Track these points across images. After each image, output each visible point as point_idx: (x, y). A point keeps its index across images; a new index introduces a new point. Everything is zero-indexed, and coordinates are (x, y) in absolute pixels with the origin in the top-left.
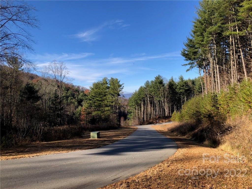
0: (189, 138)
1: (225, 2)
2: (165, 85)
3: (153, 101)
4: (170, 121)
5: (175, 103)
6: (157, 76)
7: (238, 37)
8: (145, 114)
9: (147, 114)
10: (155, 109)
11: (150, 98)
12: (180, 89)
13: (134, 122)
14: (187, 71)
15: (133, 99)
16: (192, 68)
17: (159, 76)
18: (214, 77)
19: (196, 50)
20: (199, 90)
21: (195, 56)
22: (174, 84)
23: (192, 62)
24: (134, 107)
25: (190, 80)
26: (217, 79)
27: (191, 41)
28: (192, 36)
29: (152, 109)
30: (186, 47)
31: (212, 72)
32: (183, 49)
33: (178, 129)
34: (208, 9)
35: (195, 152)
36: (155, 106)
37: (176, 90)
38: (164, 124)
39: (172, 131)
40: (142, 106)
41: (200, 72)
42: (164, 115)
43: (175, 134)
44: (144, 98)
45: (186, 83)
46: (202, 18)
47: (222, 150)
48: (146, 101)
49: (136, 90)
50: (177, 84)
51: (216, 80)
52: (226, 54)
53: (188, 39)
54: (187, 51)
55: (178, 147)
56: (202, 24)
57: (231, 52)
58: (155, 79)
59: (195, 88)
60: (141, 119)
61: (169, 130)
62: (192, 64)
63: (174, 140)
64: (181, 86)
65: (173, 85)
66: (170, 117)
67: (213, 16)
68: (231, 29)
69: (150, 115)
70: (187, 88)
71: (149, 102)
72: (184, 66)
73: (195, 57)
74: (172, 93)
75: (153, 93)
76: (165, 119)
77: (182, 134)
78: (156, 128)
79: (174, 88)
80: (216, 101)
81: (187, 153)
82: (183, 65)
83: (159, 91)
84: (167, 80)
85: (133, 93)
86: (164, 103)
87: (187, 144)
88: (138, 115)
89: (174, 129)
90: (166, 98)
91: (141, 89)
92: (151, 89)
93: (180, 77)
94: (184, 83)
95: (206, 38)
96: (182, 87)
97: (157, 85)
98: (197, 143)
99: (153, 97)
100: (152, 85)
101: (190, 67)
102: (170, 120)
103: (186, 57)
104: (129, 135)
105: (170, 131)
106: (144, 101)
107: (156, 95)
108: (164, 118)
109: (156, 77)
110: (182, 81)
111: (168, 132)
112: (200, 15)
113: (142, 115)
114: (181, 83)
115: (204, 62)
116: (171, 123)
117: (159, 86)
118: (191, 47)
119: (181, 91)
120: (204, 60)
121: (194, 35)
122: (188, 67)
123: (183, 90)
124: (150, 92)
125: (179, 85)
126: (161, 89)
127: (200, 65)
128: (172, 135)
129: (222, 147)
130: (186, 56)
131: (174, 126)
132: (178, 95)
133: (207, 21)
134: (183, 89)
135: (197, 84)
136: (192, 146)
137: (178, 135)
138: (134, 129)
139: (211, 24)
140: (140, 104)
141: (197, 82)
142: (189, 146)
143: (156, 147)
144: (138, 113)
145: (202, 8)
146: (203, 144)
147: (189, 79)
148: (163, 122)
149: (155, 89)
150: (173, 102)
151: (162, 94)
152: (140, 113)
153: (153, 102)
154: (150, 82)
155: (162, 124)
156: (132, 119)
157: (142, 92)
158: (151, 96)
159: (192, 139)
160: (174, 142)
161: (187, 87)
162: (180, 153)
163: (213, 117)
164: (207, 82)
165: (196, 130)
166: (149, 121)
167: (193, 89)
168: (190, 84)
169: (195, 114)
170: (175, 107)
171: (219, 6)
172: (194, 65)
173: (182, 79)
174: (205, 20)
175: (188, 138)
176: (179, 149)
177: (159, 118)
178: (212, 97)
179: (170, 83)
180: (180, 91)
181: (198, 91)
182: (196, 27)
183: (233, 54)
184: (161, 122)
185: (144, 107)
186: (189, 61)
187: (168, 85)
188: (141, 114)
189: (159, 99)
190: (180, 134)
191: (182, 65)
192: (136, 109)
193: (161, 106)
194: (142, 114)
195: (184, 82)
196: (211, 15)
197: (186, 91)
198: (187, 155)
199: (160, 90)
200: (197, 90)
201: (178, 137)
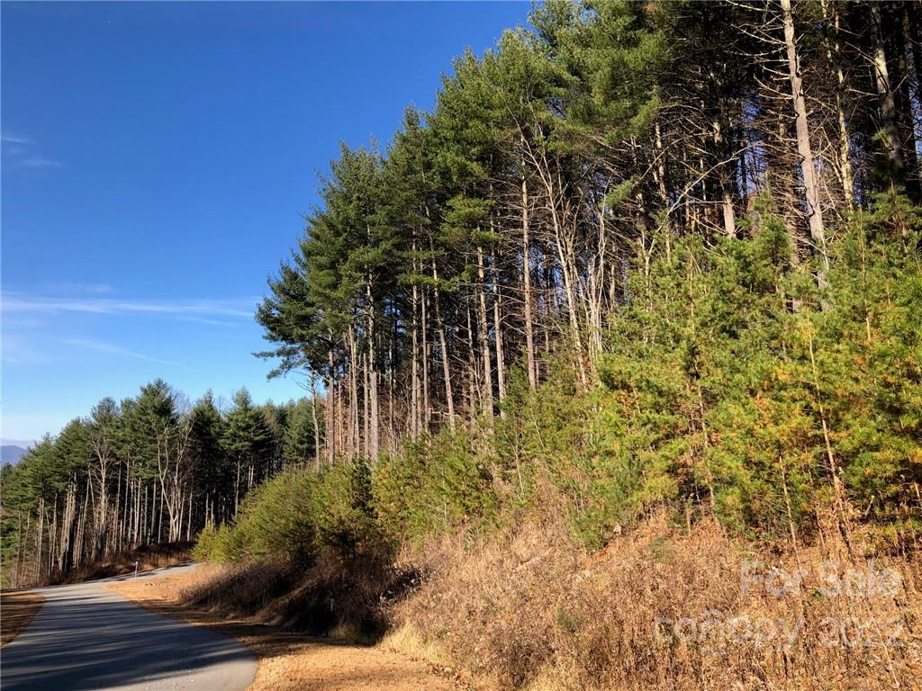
0: (274, 622)
1: (407, 186)
2: (181, 421)
3: (123, 483)
4: (185, 562)
5: (209, 491)
6: (152, 383)
7: (436, 294)
8: (79, 535)
9: (86, 538)
10: (128, 513)
11: (110, 467)
12: (235, 437)
13: (19, 572)
14: (269, 377)
15: (28, 472)
16: (290, 367)
17: (159, 383)
18: (361, 406)
19: (309, 310)
20: (301, 447)
21: (302, 328)
22: (214, 419)
23: (289, 346)
24: (31, 505)
25: (270, 407)
26: (370, 414)
27: (295, 276)
28: (298, 260)
29: (116, 513)
30: (275, 293)
31: (352, 389)
32: (265, 299)
33: (225, 592)
34: (358, 191)
35: (320, 665)
36: (129, 501)
37: (221, 441)
38: (162, 573)
39: (202, 599)
40: (70, 501)
41: (313, 385)
42: (165, 538)
43: (212, 610)
44: (85, 468)
45: (258, 418)
46: (338, 213)
47: (393, 650)
48: (89, 482)
49: (48, 434)
50: (225, 419)
51: (366, 417)
52: (397, 336)
53: (286, 270)
54: (277, 309)
55: (256, 655)
56: (338, 234)
57: (415, 333)
58: (140, 393)
59: (285, 438)
60: (55, 557)
61: (185, 598)
62: (289, 353)
63: (224, 634)
64: (239, 428)
65: (208, 422)
66: (192, 544)
67: (370, 217)
68: (418, 267)
69: (103, 539)
70: (262, 436)
71: (103, 485)
72: (262, 359)
73: (304, 332)
74: (202, 454)
75: (128, 447)
76: (169, 555)
77: (244, 607)
78: (129, 592)
79: (214, 434)
80: (366, 488)
81: (297, 671)
82: (257, 356)
83: (155, 442)
84: (188, 400)
85: (33, 447)
86: (169, 492)
87: (279, 641)
88: (46, 540)
89: (209, 592)
90: (179, 472)
91: (76, 433)
92: (121, 434)
93: (238, 395)
94: (251, 417)
95: (345, 280)
96: (241, 433)
97: (149, 417)
98: (307, 635)
99: (124, 465)
100: (125, 417)
101: (282, 363)
102: (185, 559)
103: (273, 329)
104: (22, 631)
105: (190, 600)
106: (82, 482)
107: (139, 457)
108: (164, 552)
109: (145, 386)
110: (246, 410)
111: (184, 606)
112: (331, 202)
113: (63, 539)
114: (240, 418)
115: (330, 354)
116: (192, 568)
117: (154, 424)
118: (293, 297)
119: (238, 445)
120: (332, 345)
121: (304, 260)
122: (276, 362)
123: (247, 443)
124: (114, 444)
125: (232, 424)
126: (161, 436)
127: (314, 362)
128: (204, 616)
129: (393, 640)
130: (274, 324)
131: (207, 582)
132: (226, 462)
133: (352, 227)
134: (247, 439)
135: (296, 422)
136: (299, 645)
137: (227, 615)
138: (28, 602)
139: (364, 240)
140: (59, 495)
141: (295, 416)
142: (291, 646)
143: (172, 663)
144: (45, 531)
145: (340, 184)
146: (327, 636)
147: (268, 405)
148: (156, 566)
149: (139, 434)
150: (202, 486)
151: (166, 455)
152: (52, 534)
153: (123, 487)
154: (118, 404)
155: (153, 574)
156: (10, 558)
157: (79, 443)
158: (118, 459)
159: (286, 624)
160: (232, 641)
161: (261, 433)
162: (273, 672)
163: (353, 542)
164: (334, 422)
165: (296, 592)
166: (98, 565)
167: (280, 442)
168: (271, 421)
169: (291, 531)
170: (209, 508)
171: (389, 191)
172: (295, 359)
173: (244, 401)
174: (348, 223)
175: (268, 621)
176: (265, 661)
177: (143, 549)
178: (355, 475)
179: (198, 414)
180: (233, 447)
181: (298, 449)
182: (317, 237)
183: (419, 340)
184: (148, 567)
185: (77, 509)
186: (279, 342)
187: (191, 421)
188: (59, 536)
189: (151, 476)
190: (234, 610)
191: (254, 354)
192: (35, 515)
193: (156, 502)
194: (66, 534)
195: (252, 413)
196: (365, 212)
197: (256, 446)
198: (299, 676)
199: (159, 437)
200: (294, 446)
201: (230, 619)
